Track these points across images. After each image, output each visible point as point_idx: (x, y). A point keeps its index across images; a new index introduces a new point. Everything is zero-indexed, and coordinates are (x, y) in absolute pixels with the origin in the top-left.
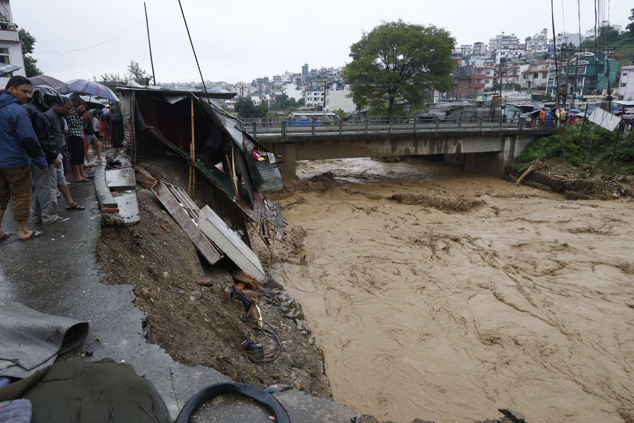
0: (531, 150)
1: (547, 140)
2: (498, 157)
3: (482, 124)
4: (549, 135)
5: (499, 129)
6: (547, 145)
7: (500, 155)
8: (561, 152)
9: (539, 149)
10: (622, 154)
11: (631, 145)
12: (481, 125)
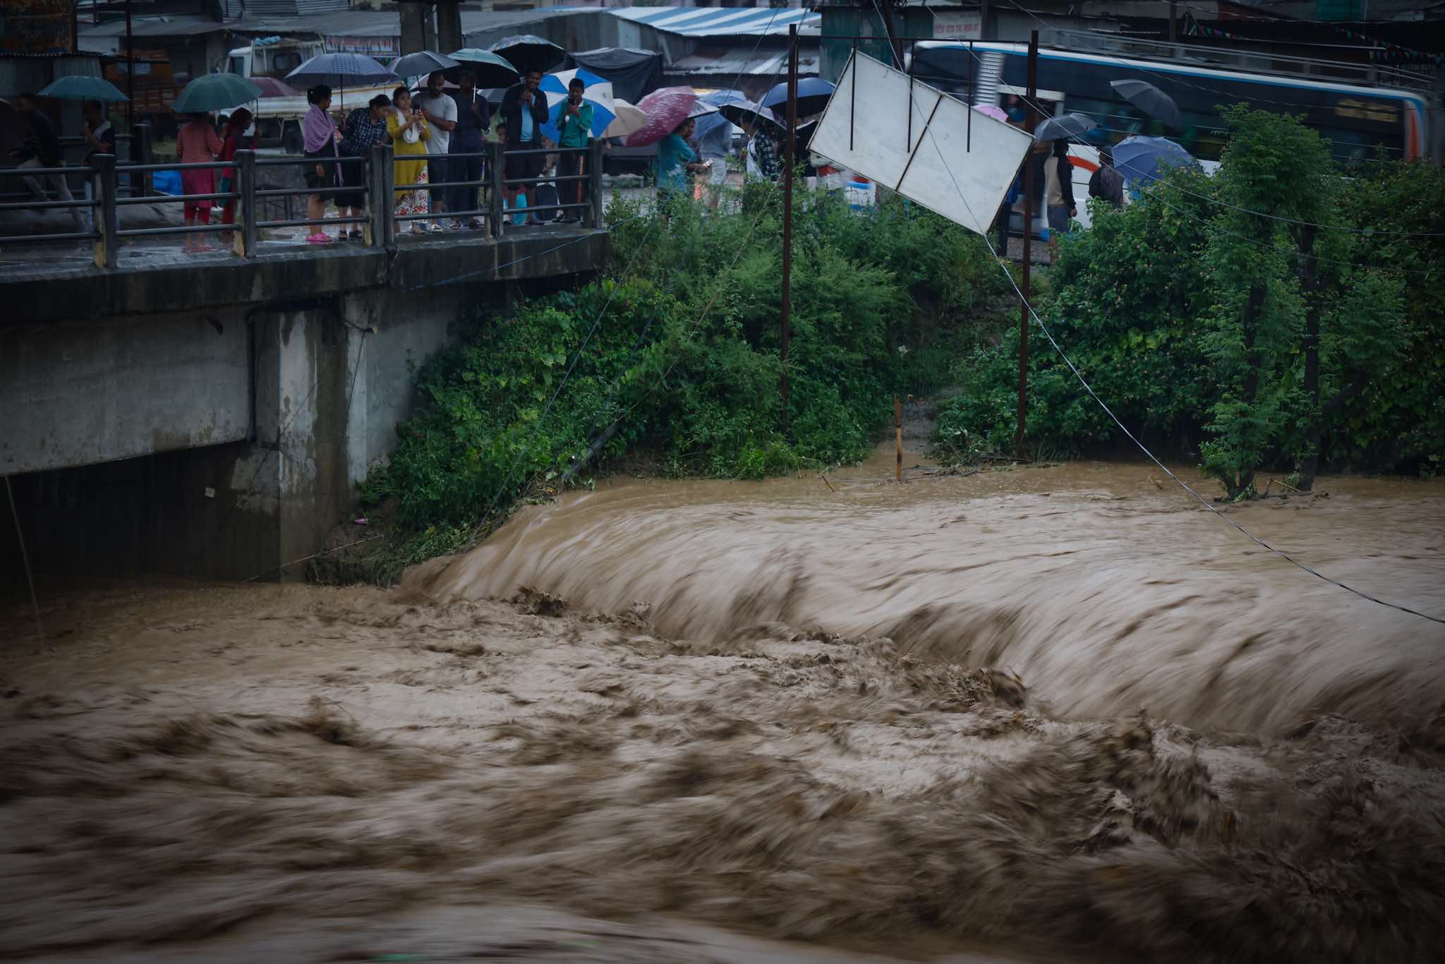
0: (464, 408)
1: (565, 320)
2: (227, 495)
3: (121, 213)
4: (573, 281)
5: (238, 245)
6: (576, 368)
7: (243, 473)
8: (673, 407)
9: (524, 397)
10: (1069, 396)
11: (1107, 327)
12: (109, 219)
